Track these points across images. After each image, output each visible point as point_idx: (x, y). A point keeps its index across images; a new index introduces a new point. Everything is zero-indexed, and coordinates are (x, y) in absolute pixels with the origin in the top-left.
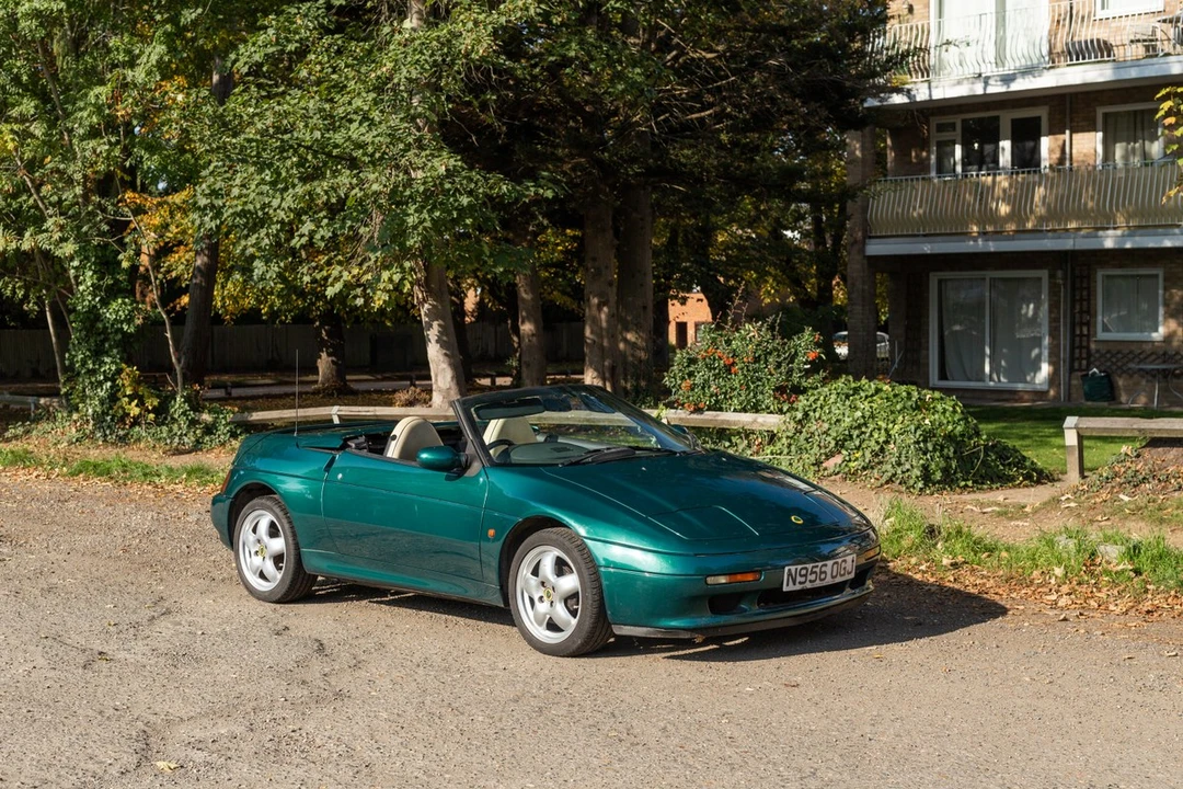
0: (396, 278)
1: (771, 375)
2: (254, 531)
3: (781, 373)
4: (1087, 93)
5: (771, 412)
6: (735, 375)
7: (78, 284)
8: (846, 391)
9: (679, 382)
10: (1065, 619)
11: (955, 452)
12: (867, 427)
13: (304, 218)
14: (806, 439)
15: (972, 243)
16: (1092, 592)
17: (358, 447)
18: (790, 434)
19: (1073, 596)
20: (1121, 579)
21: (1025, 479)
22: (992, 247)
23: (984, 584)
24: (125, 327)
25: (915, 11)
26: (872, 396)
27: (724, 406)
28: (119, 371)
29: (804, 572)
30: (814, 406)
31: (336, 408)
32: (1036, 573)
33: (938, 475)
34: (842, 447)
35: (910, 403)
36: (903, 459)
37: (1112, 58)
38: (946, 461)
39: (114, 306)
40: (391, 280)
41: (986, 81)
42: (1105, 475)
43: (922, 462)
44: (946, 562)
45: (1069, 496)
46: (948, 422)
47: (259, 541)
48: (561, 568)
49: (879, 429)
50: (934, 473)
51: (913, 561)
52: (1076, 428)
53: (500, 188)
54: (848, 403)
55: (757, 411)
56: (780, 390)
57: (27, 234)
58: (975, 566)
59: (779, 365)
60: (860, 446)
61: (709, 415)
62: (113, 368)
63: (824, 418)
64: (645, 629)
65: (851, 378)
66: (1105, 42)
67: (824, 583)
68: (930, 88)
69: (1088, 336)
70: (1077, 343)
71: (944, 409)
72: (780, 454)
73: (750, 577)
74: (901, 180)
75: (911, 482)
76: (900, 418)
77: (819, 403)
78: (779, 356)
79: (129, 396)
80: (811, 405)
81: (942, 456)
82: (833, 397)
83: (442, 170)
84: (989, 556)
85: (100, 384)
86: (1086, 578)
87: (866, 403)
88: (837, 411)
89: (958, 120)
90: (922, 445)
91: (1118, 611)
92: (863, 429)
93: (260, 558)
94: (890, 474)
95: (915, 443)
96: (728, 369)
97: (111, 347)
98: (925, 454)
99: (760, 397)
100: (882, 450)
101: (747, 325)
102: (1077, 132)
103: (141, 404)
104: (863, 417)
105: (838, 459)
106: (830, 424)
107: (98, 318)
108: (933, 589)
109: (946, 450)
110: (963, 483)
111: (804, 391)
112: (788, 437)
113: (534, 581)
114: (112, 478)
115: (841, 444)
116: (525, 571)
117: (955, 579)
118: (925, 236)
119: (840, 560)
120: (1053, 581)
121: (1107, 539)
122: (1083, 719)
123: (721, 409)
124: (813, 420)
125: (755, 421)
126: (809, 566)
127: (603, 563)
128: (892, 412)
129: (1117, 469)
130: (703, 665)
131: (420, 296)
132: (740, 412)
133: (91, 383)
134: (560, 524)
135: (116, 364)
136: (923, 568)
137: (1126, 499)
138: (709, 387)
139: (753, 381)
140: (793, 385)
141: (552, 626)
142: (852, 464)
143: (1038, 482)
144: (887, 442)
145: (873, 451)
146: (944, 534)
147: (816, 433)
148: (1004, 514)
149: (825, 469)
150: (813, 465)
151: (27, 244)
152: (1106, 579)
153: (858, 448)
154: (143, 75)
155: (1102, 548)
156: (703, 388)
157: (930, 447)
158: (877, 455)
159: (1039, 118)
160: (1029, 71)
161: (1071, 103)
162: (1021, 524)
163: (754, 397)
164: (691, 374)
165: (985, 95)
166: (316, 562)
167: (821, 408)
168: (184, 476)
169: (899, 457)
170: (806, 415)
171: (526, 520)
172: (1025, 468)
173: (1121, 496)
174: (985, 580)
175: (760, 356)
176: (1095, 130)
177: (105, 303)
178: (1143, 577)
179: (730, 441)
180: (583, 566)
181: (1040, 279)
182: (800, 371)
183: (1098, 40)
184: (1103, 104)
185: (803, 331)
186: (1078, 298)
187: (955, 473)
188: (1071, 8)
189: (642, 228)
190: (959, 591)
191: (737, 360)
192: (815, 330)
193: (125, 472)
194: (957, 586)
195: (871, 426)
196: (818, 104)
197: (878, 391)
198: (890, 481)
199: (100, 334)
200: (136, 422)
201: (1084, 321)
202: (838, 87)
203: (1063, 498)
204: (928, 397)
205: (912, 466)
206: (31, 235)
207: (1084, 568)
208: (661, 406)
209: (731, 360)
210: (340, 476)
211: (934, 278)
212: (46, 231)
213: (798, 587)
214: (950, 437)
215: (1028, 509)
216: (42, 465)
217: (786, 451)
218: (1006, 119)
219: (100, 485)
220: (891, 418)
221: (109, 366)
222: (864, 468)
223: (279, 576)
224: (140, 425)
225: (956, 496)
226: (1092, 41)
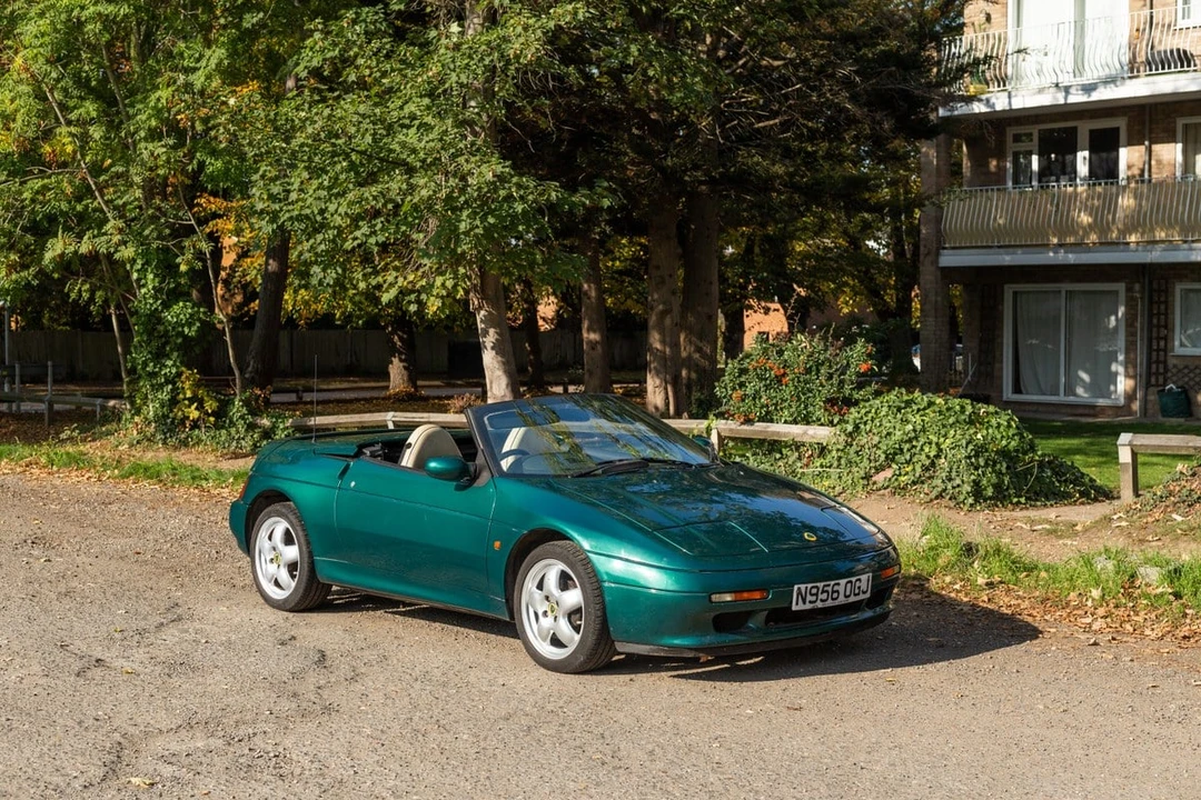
0: (449, 284)
1: (822, 385)
2: (270, 538)
3: (832, 385)
4: (1167, 104)
5: (822, 425)
6: (786, 386)
7: (140, 287)
8: (897, 404)
9: (730, 392)
10: (1095, 644)
11: (1008, 468)
12: (918, 441)
13: (361, 223)
14: (857, 452)
15: (1051, 254)
16: (1129, 616)
17: (373, 455)
18: (841, 448)
19: (1109, 620)
20: (1160, 602)
21: (1081, 496)
22: (1072, 258)
23: (1019, 605)
24: (186, 330)
25: (993, 21)
26: (924, 409)
27: (775, 418)
28: (179, 374)
29: (814, 591)
30: (865, 419)
31: (391, 414)
32: (1073, 595)
33: (990, 492)
34: (893, 460)
35: (963, 417)
36: (954, 474)
37: (1192, 68)
38: (997, 477)
39: (176, 308)
40: (443, 285)
41: (1067, 90)
42: (1159, 493)
43: (973, 477)
44: (981, 581)
45: (1121, 515)
46: (1003, 437)
47: (274, 549)
48: (565, 582)
49: (930, 443)
50: (985, 489)
51: (948, 579)
52: (1130, 444)
53: (549, 195)
54: (899, 416)
55: (808, 423)
56: (831, 402)
57: (86, 238)
58: (1011, 586)
59: (830, 377)
60: (911, 460)
61: (759, 426)
62: (174, 371)
63: (875, 431)
64: (648, 647)
65: (903, 391)
66: (1185, 52)
67: (837, 603)
68: (1010, 97)
69: (1165, 350)
70: (1154, 358)
71: (998, 423)
72: (830, 467)
73: (757, 595)
74: (976, 191)
75: (962, 498)
76: (952, 432)
77: (870, 415)
78: (830, 367)
79: (189, 399)
80: (862, 418)
81: (994, 471)
82: (885, 409)
83: (490, 176)
84: (1027, 576)
85: (161, 386)
86: (1124, 601)
87: (917, 416)
88: (888, 425)
89: (1035, 130)
90: (973, 460)
91: (1153, 636)
92: (914, 443)
93: (275, 565)
94: (940, 489)
95: (966, 457)
96: (779, 379)
97: (172, 350)
98: (976, 469)
99: (811, 409)
100: (933, 464)
101: (799, 335)
102: (1157, 143)
103: (200, 407)
104: (914, 430)
105: (888, 473)
106: (881, 437)
107: (160, 321)
108: (965, 609)
109: (998, 466)
110: (1015, 500)
111: (856, 403)
112: (838, 450)
113: (538, 595)
114: (161, 481)
115: (891, 458)
116: (530, 584)
117: (989, 600)
118: (999, 247)
119: (854, 579)
120: (1089, 603)
121: (1147, 561)
122: (1091, 751)
123: (772, 421)
124: (863, 433)
125: (805, 433)
126: (821, 585)
127: (605, 578)
128: (944, 426)
129: (1172, 488)
130: (708, 684)
131: (476, 303)
132: (791, 423)
133: (152, 386)
134: (565, 537)
135: (177, 367)
136: (957, 587)
137: (1179, 519)
138: (761, 397)
139: (803, 393)
140: (844, 397)
141: (556, 642)
142: (902, 478)
143: (1096, 500)
144: (938, 456)
145: (923, 465)
146: (982, 552)
147: (867, 446)
148: (1053, 533)
149: (875, 483)
150: (863, 478)
151: (85, 247)
152: (1145, 602)
153: (908, 462)
154: (202, 79)
155: (1142, 570)
156: (754, 399)
157: (982, 462)
158: (927, 469)
159: (1117, 129)
160: (1111, 80)
161: (1150, 116)
162: (1069, 543)
163: (806, 408)
164: (742, 385)
165: (1066, 104)
166: (329, 570)
167: (872, 421)
168: (231, 480)
169: (950, 472)
170: (857, 427)
171: (532, 532)
172: (1083, 484)
173: (1174, 516)
174: (1020, 601)
175: (811, 367)
176: (1176, 142)
177: (167, 306)
178: (1184, 601)
179: (781, 453)
180: (586, 580)
181: (1116, 292)
182: (852, 383)
183: (1178, 50)
184: (1183, 115)
185: (856, 342)
186: (1155, 312)
187: (1007, 489)
188: (1152, 17)
189: (708, 237)
190: (992, 611)
191: (788, 371)
192: (867, 341)
193: (174, 475)
194: (990, 606)
195: (922, 440)
196: (885, 113)
197: (931, 404)
198: (940, 496)
199: (162, 337)
200: (195, 425)
201: (1162, 335)
202: (906, 95)
203: (1115, 517)
204: (983, 410)
205: (963, 481)
206: (89, 238)
207: (1122, 591)
208: (711, 416)
209: (782, 371)
210: (353, 484)
211: (1009, 290)
212: (105, 234)
213: (808, 606)
214: (1004, 453)
215: (1079, 528)
216: (95, 467)
217: (835, 464)
218: (1084, 129)
219: (148, 487)
220: (943, 432)
221: (170, 367)
222: (914, 483)
223: (293, 584)
224: (199, 428)
225: (1008, 513)
226: (1172, 52)
